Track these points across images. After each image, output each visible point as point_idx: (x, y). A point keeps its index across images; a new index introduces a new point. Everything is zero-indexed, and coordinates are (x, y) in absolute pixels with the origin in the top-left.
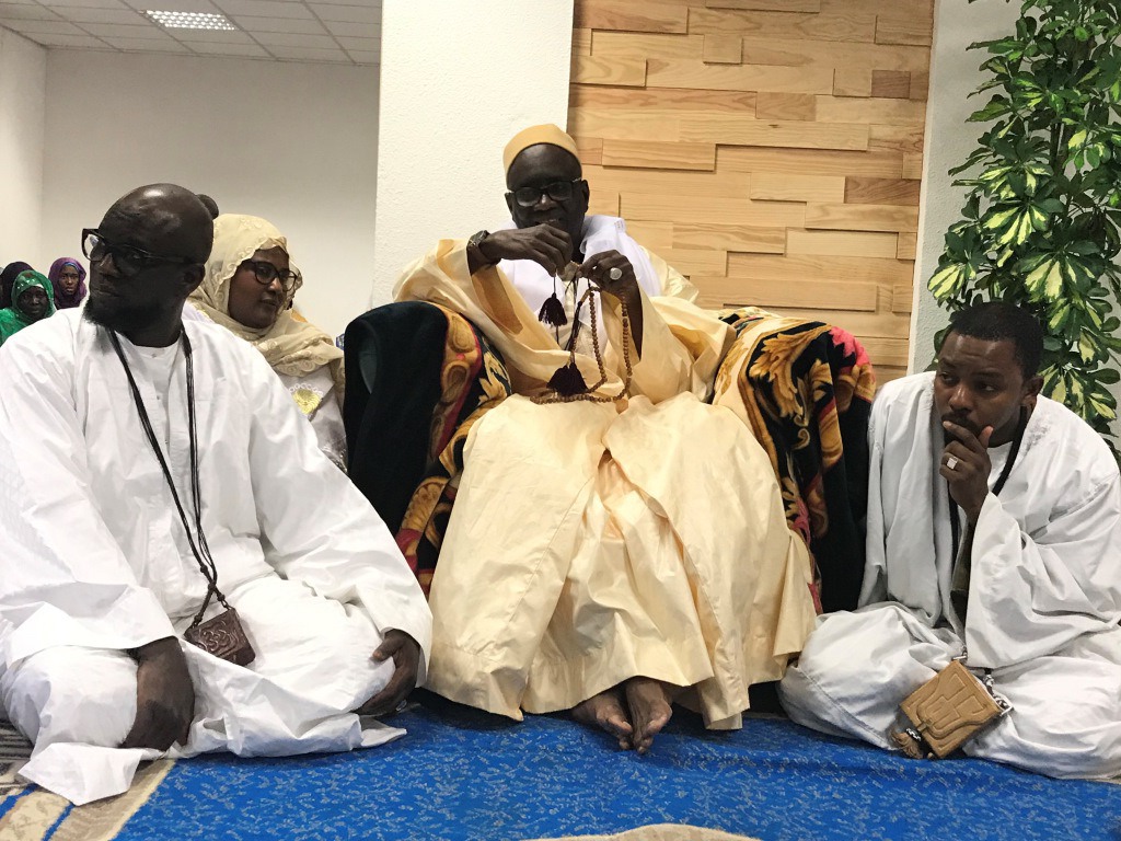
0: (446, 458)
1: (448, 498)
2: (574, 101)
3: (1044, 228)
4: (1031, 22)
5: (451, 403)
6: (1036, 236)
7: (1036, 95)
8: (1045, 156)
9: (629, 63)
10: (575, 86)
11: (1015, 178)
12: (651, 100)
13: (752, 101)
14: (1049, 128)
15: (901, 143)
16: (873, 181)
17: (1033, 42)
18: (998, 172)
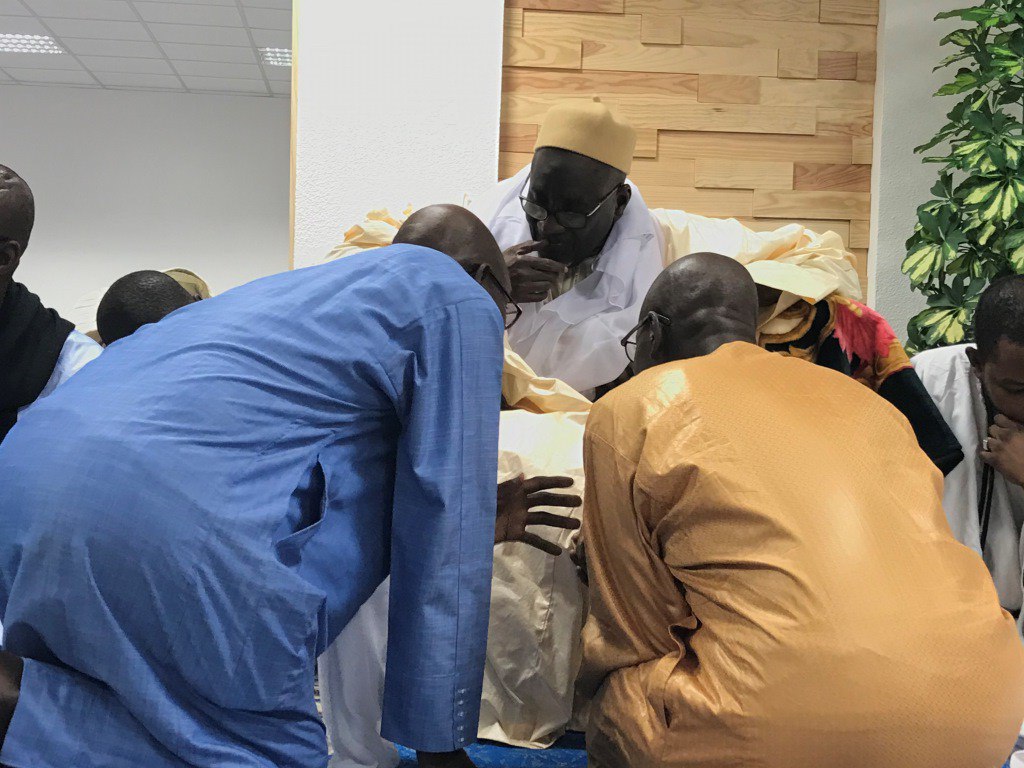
2: (508, 86)
7: (1013, 63)
9: (565, 44)
10: (508, 68)
11: (995, 151)
12: (587, 84)
13: (694, 84)
14: (1020, 100)
15: (849, 126)
16: (822, 167)
18: (974, 146)
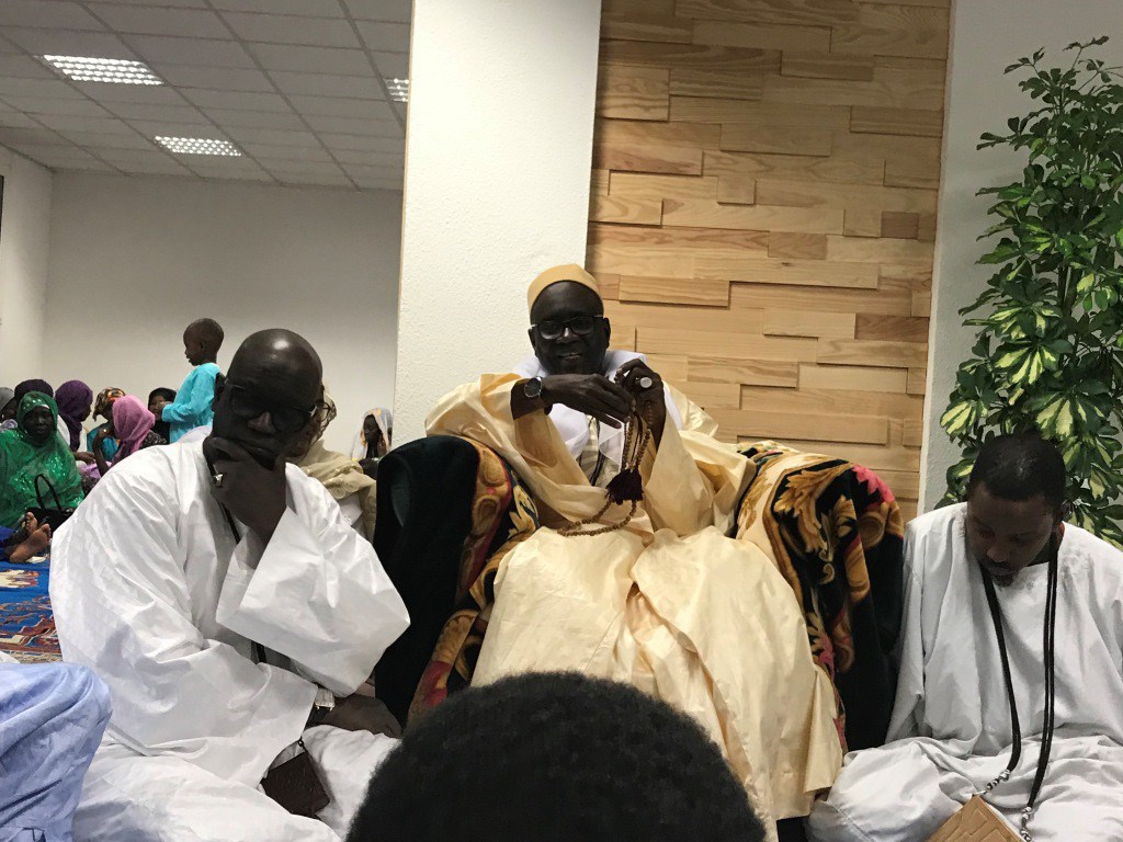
0: (477, 591)
1: (479, 631)
2: (593, 239)
3: (1054, 368)
4: (1038, 170)
5: (481, 536)
6: (1046, 374)
7: (1045, 239)
8: (1053, 298)
9: (645, 202)
10: (593, 225)
11: (1025, 319)
12: (667, 239)
13: (765, 240)
14: (1057, 270)
15: (910, 282)
16: (883, 318)
17: (1039, 188)
18: (1007, 313)
